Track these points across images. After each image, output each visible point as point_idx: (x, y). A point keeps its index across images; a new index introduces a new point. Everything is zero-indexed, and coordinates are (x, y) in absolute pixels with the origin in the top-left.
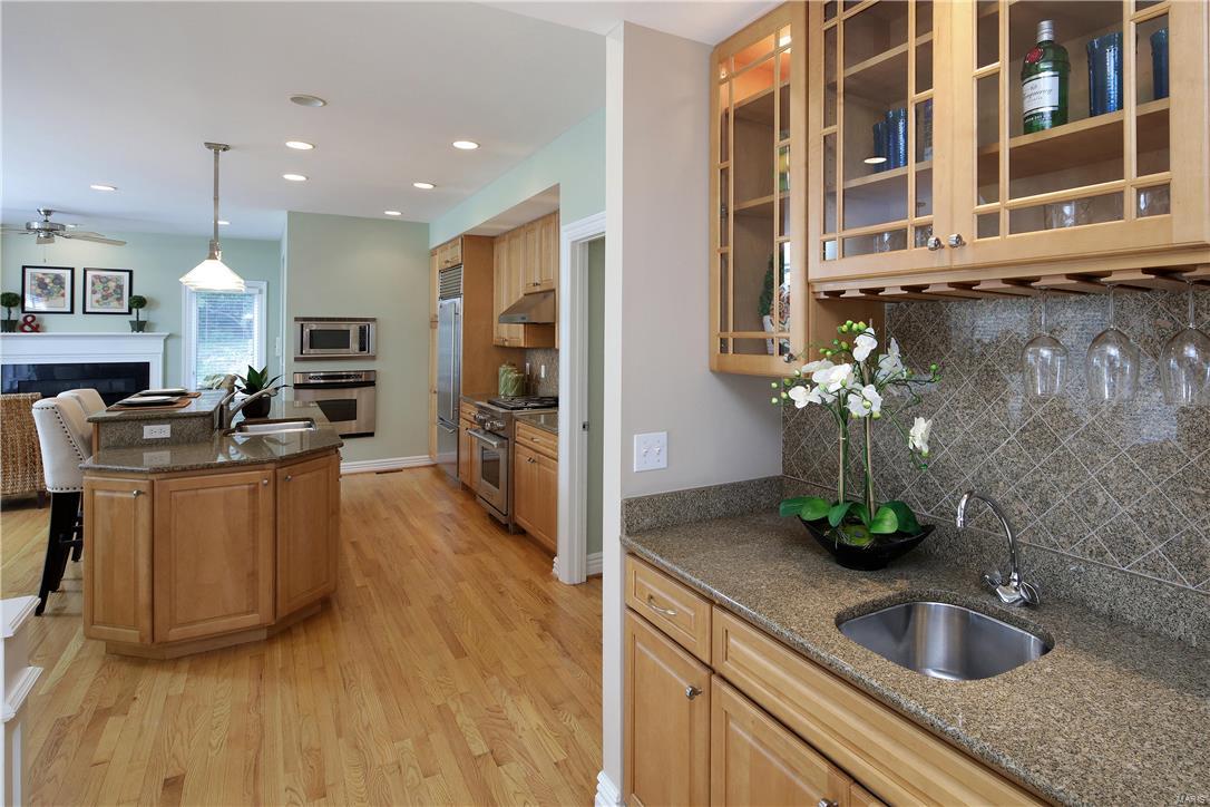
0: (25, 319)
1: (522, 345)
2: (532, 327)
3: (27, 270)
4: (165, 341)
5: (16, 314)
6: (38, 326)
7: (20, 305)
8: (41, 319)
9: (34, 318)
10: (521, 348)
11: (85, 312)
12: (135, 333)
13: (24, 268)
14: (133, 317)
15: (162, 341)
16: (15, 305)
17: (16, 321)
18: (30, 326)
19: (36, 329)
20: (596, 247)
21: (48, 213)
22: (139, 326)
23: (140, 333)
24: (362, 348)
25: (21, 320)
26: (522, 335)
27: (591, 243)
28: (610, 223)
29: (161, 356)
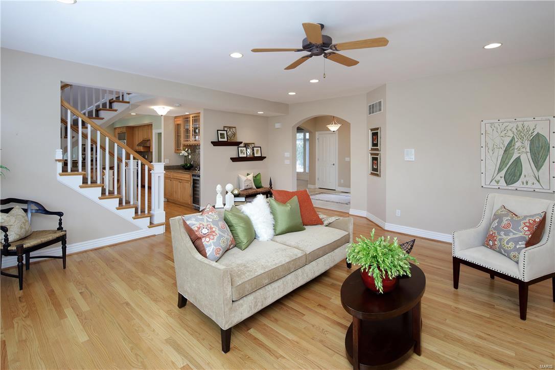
1: (142, 150)
2: (145, 147)
10: (141, 152)
20: (160, 134)
26: (142, 149)
27: (159, 133)
28: (162, 131)
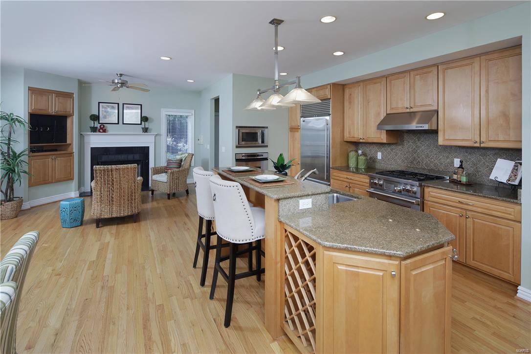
0: (100, 126)
1: (385, 142)
2: (392, 132)
3: (100, 104)
4: (155, 137)
5: (97, 125)
6: (105, 130)
7: (98, 121)
8: (107, 127)
9: (104, 126)
11: (123, 124)
12: (144, 133)
13: (99, 103)
14: (143, 126)
15: (154, 137)
16: (96, 120)
17: (97, 127)
18: (102, 130)
19: (104, 131)
21: (121, 75)
22: (146, 130)
23: (146, 133)
24: (263, 142)
25: (99, 127)
26: (384, 136)
29: (154, 144)
